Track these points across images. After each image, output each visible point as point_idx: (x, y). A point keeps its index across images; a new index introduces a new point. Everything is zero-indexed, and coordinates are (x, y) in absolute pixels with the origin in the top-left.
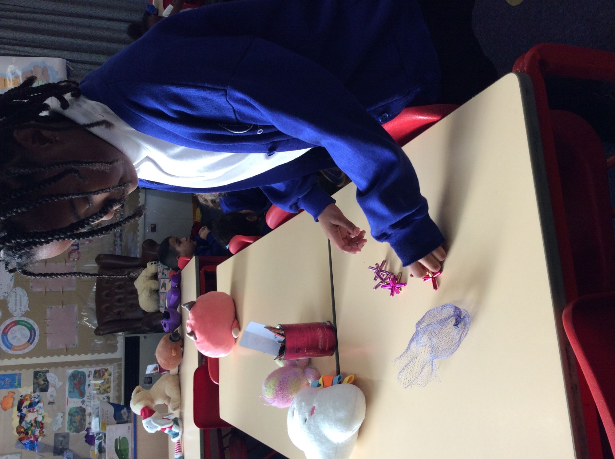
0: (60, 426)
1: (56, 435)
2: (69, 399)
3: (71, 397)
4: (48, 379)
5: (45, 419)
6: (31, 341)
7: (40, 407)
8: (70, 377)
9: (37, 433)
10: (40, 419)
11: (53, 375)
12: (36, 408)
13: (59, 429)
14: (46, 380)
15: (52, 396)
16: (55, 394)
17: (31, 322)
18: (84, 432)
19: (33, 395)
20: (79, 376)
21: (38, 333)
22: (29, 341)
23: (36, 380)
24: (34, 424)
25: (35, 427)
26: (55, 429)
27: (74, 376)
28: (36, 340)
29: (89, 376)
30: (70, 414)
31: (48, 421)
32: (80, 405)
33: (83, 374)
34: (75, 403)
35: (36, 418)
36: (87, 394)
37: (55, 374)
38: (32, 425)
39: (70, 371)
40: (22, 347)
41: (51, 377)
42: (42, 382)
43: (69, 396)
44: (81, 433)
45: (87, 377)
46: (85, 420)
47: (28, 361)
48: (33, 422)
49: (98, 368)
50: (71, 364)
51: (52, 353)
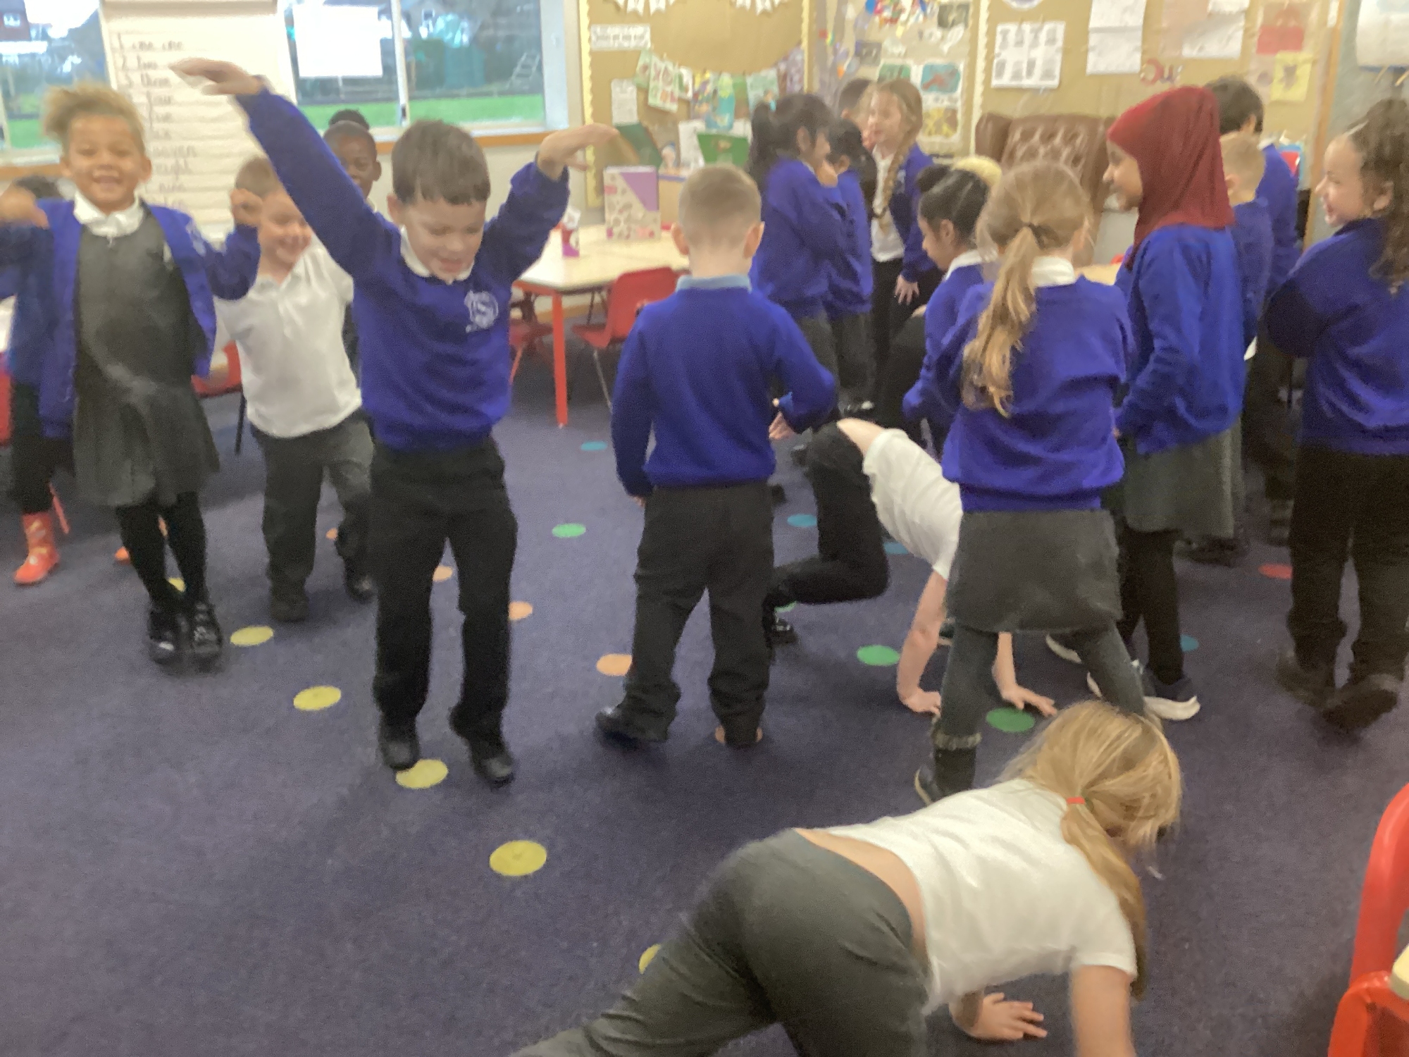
0: (889, 52)
1: (879, 46)
2: (922, 65)
3: (925, 68)
4: (954, 29)
5: (902, 26)
7: (918, 17)
8: (953, 66)
9: (887, 14)
10: (903, 17)
11: (960, 36)
12: (919, 10)
13: (886, 49)
14: (954, 24)
15: (931, 35)
16: (933, 40)
19: (936, 4)
20: (953, 83)
21: (1026, 6)
23: (955, 7)
25: (894, 10)
26: (886, 44)
27: (954, 73)
28: (1015, 4)
29: (950, 99)
30: (902, 66)
31: (900, 30)
33: (954, 89)
34: (917, 74)
35: (904, 10)
37: (961, 39)
38: (896, 4)
39: (961, 67)
41: (958, 33)
42: (951, 19)
43: (927, 65)
45: (949, 95)
49: (959, 116)
50: (972, 66)
51: (991, 34)
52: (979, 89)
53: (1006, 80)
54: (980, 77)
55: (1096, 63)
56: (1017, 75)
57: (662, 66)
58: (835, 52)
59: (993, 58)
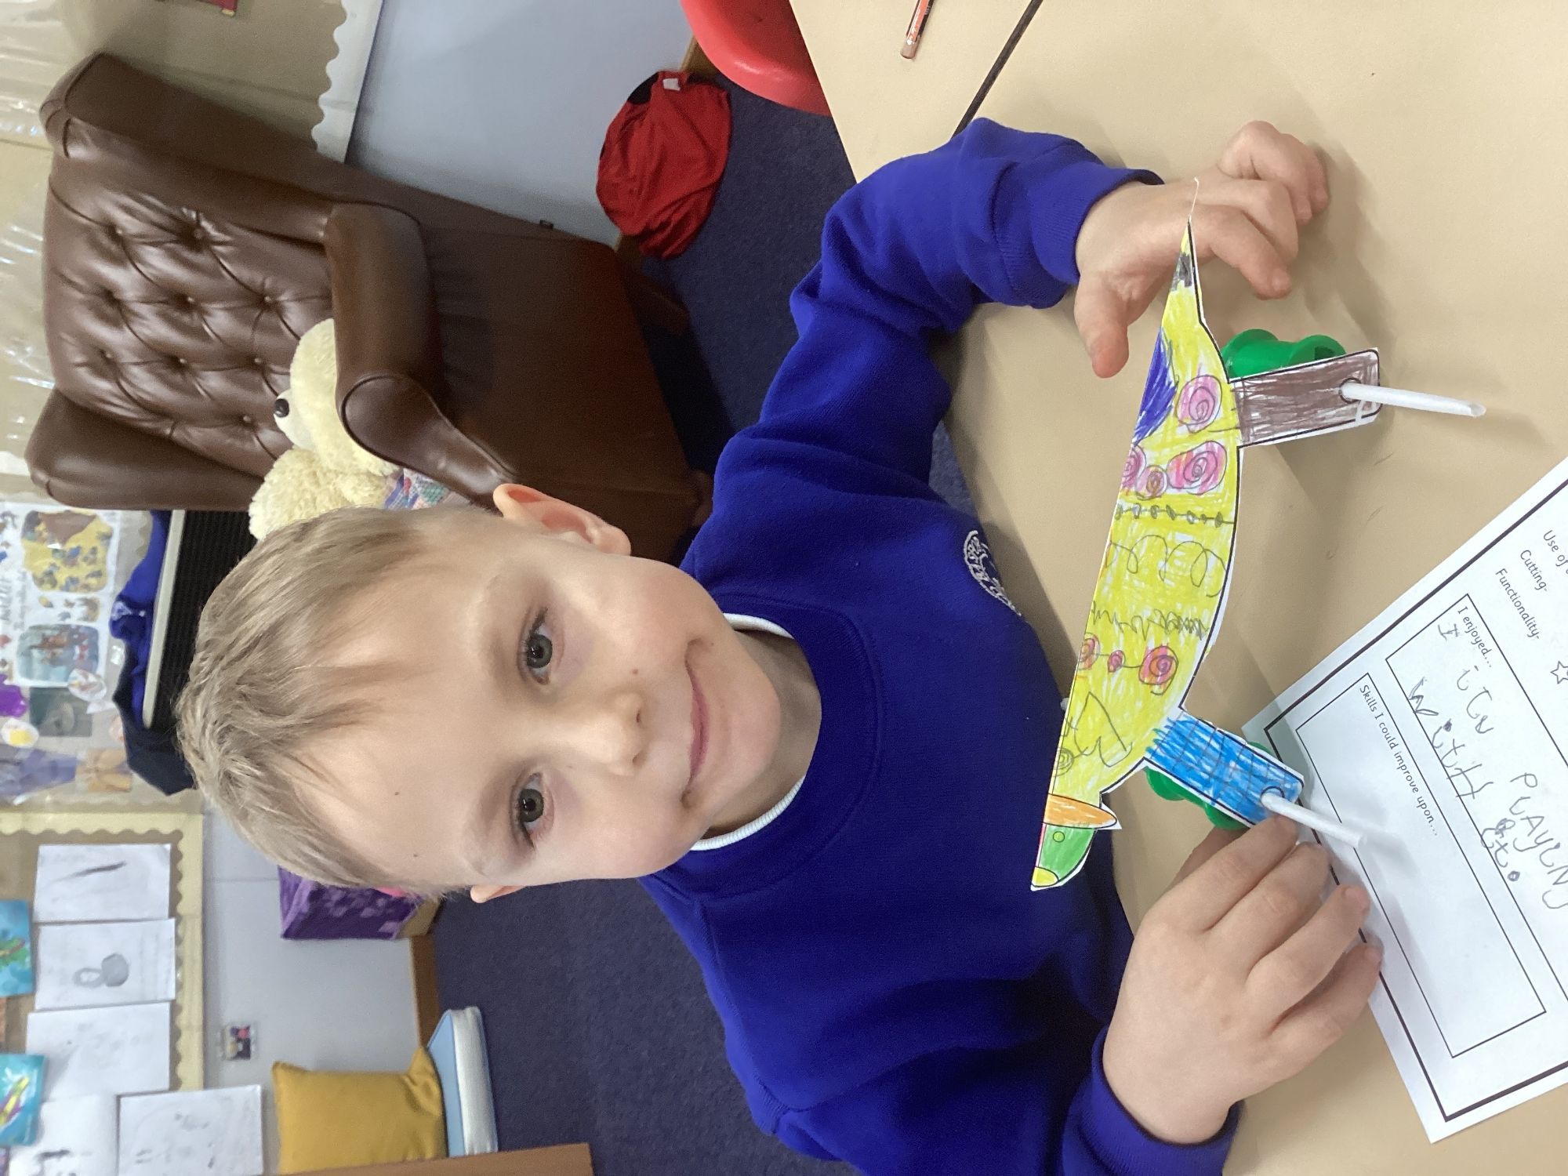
29: (1, 527)
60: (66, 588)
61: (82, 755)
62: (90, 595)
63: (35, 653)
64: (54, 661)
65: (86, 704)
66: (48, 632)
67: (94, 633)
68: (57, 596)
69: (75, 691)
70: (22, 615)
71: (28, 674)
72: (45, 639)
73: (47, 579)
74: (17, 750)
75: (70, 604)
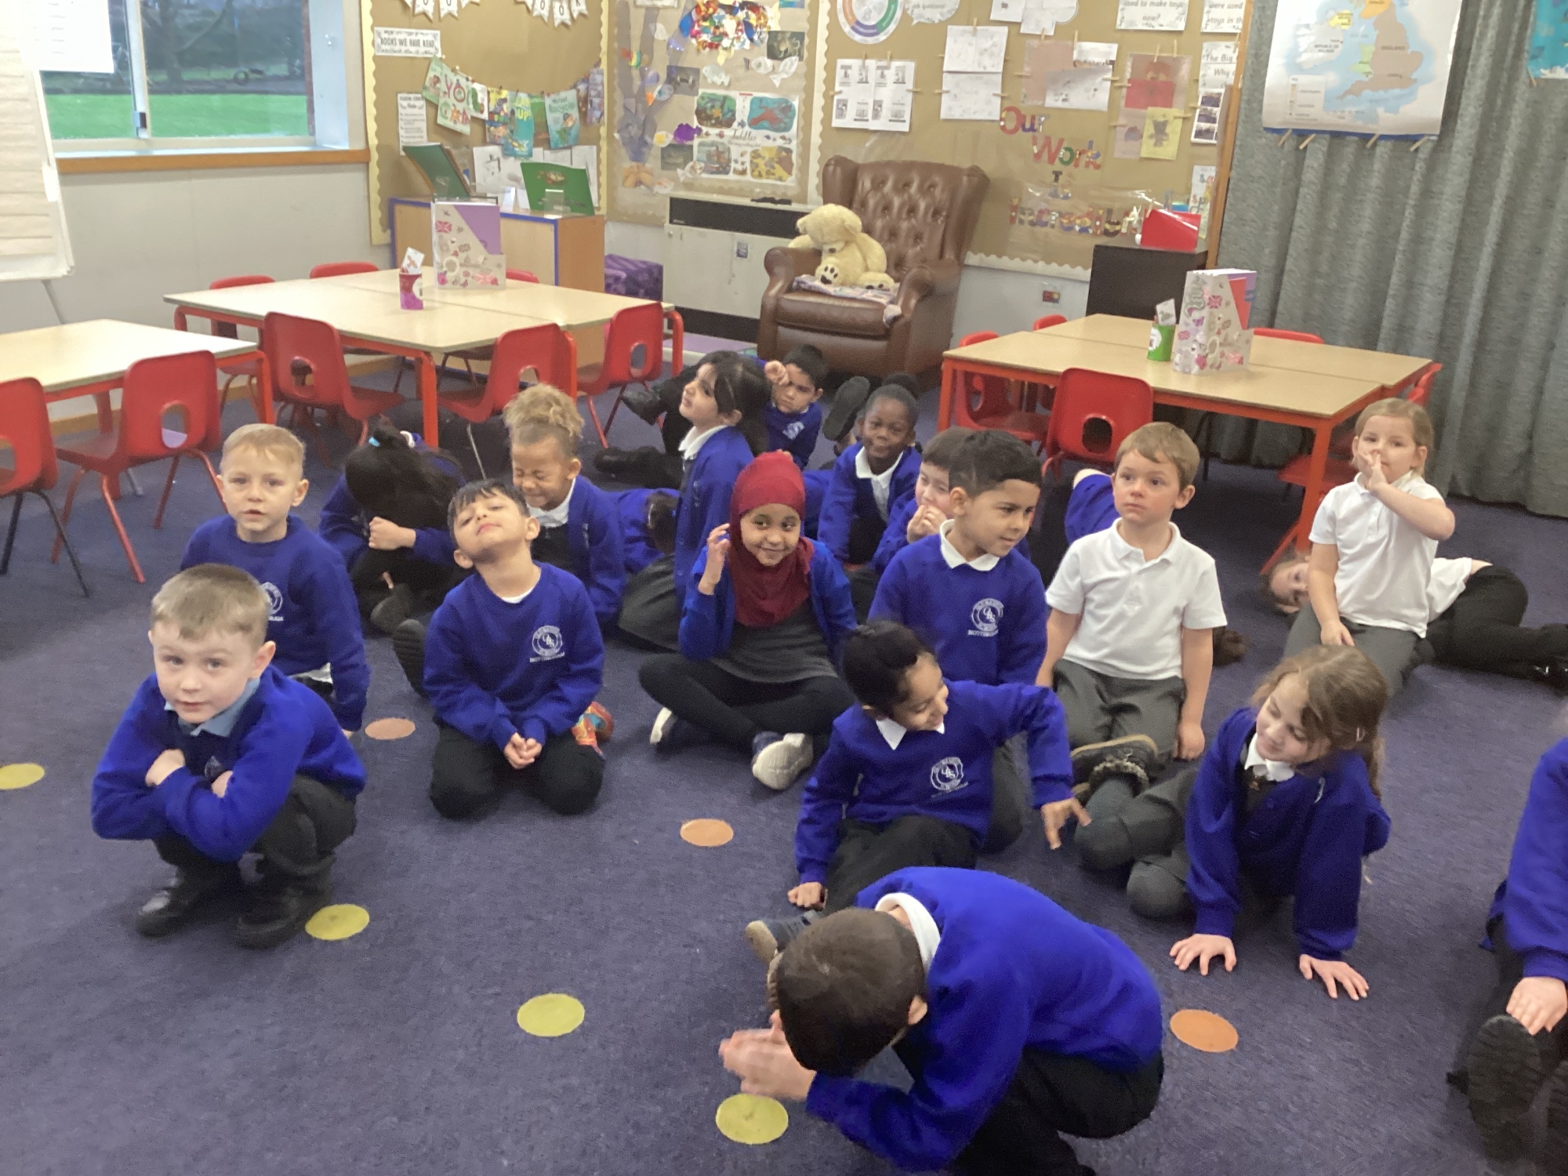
0: (709, 81)
1: (697, 72)
2: (749, 99)
3: (752, 102)
4: (787, 60)
5: (725, 52)
6: (857, 26)
7: (743, 43)
8: (787, 101)
9: (706, 37)
10: (726, 43)
11: (793, 69)
12: (744, 36)
13: (705, 78)
14: (787, 54)
15: (759, 65)
16: (762, 71)
17: (892, 27)
18: (695, 124)
19: (765, 29)
20: (787, 120)
21: (870, 40)
22: (858, 23)
23: (788, 35)
24: (718, 33)
25: (714, 33)
26: (705, 71)
27: (787, 108)
28: (858, 38)
29: (783, 138)
30: (725, 98)
31: (721, 57)
32: (739, 117)
33: (787, 128)
34: (743, 108)
35: (726, 35)
36: (754, 132)
37: (795, 73)
38: (717, 27)
39: (796, 103)
40: (848, 10)
41: (792, 64)
42: (783, 49)
43: (755, 98)
44: (695, 118)
45: (782, 134)
46: (713, 126)
47: (823, 20)
48: (721, 30)
49: (794, 157)
50: (808, 103)
51: (830, 68)
52: (817, 128)
53: (848, 122)
54: (818, 115)
55: (951, 108)
56: (861, 117)
57: (453, 78)
58: (643, 76)
59: (833, 97)
60: (751, 162)
61: (648, 166)
62: (749, 171)
63: (714, 148)
64: (709, 156)
65: (683, 169)
66: (726, 155)
67: (727, 173)
68: (747, 159)
69: (691, 164)
70: (737, 144)
71: (701, 144)
72: (723, 153)
73: (756, 155)
74: (652, 137)
75: (743, 163)
